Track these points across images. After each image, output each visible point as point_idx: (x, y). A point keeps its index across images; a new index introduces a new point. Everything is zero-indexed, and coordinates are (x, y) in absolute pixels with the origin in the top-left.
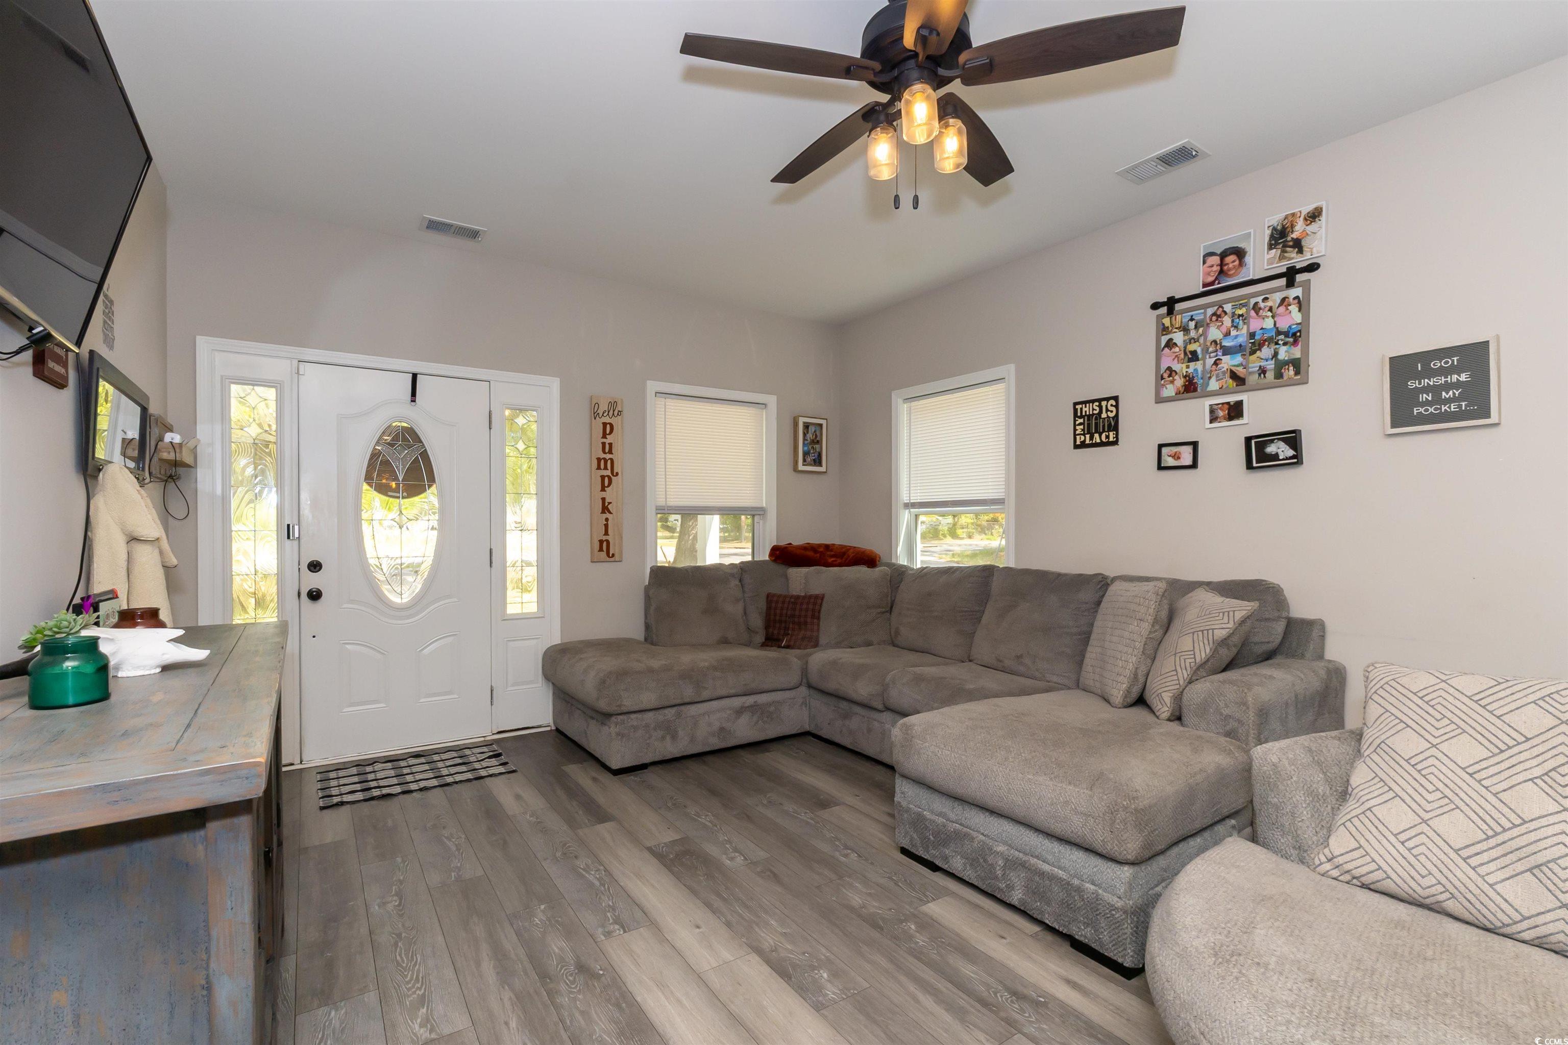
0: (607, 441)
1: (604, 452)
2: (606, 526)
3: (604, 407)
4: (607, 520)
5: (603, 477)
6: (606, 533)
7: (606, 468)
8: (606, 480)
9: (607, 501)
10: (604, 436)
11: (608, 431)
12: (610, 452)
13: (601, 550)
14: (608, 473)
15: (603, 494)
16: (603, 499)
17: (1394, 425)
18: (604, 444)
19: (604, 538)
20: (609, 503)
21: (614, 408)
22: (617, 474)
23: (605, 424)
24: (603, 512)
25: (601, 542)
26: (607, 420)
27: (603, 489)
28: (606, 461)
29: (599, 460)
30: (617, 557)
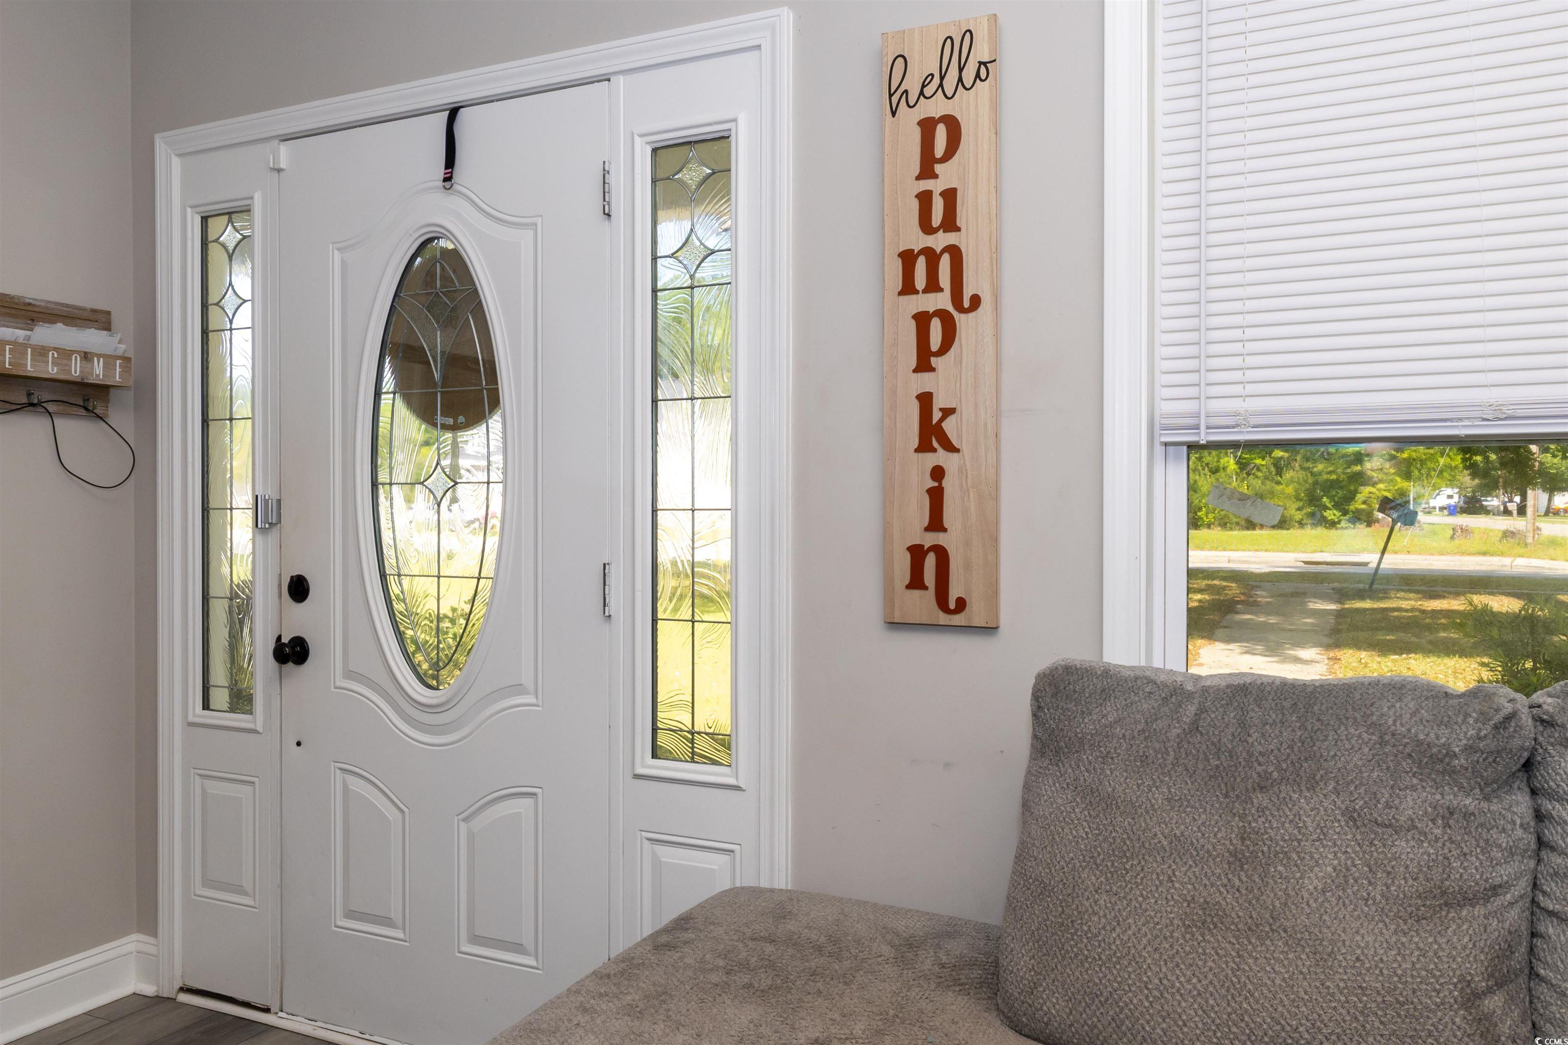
0: (936, 186)
1: (926, 227)
2: (936, 496)
3: (924, 63)
4: (938, 473)
5: (922, 320)
6: (936, 523)
7: (933, 286)
8: (936, 329)
9: (939, 403)
10: (927, 171)
11: (940, 148)
12: (950, 224)
13: (916, 582)
14: (942, 301)
15: (925, 382)
16: (925, 399)
18: (925, 198)
19: (929, 540)
20: (948, 412)
21: (963, 58)
22: (976, 301)
23: (927, 126)
24: (924, 447)
25: (917, 553)
26: (936, 107)
27: (924, 365)
28: (932, 257)
29: (908, 258)
30: (975, 615)
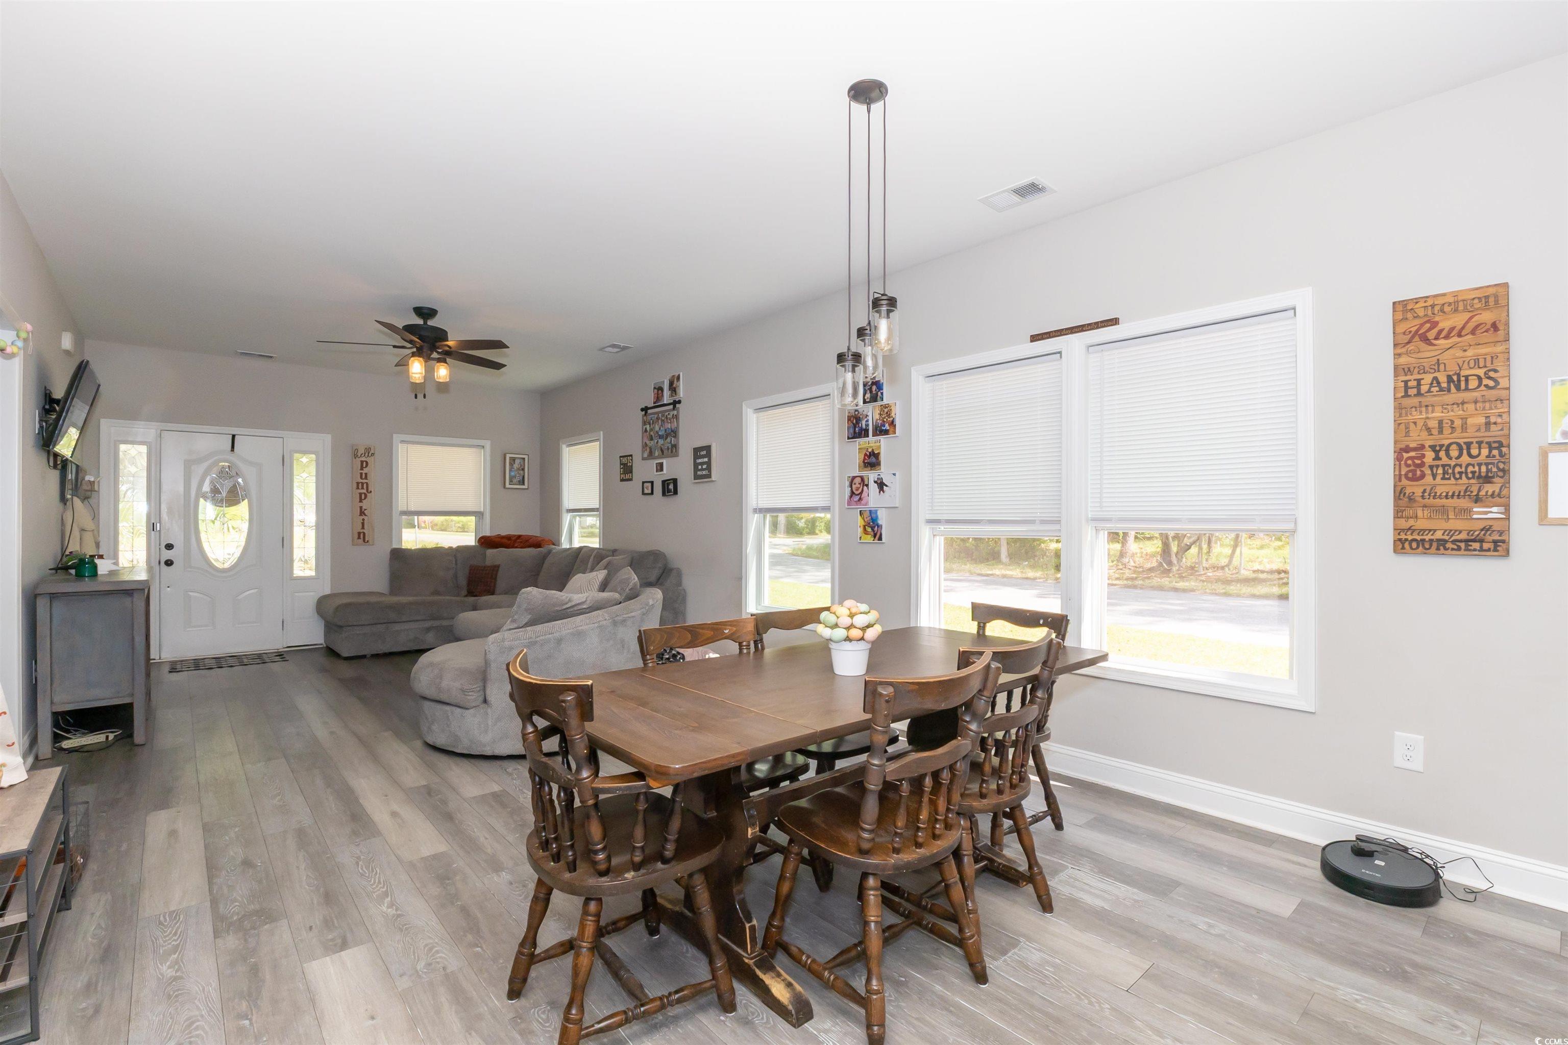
0: (363, 472)
1: (361, 478)
2: (363, 524)
3: (361, 451)
4: (363, 520)
5: (361, 494)
6: (363, 528)
7: (363, 488)
8: (363, 496)
9: (364, 508)
10: (362, 469)
11: (364, 466)
12: (366, 478)
13: (359, 538)
14: (364, 491)
15: (361, 504)
16: (361, 508)
17: (694, 479)
18: (361, 474)
19: (362, 531)
20: (365, 510)
21: (368, 452)
22: (371, 492)
23: (362, 462)
24: (361, 515)
25: (359, 533)
26: (364, 459)
27: (361, 501)
28: (363, 484)
29: (358, 483)
30: (371, 542)
